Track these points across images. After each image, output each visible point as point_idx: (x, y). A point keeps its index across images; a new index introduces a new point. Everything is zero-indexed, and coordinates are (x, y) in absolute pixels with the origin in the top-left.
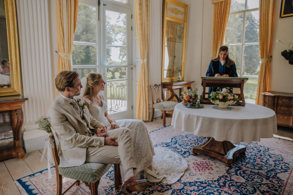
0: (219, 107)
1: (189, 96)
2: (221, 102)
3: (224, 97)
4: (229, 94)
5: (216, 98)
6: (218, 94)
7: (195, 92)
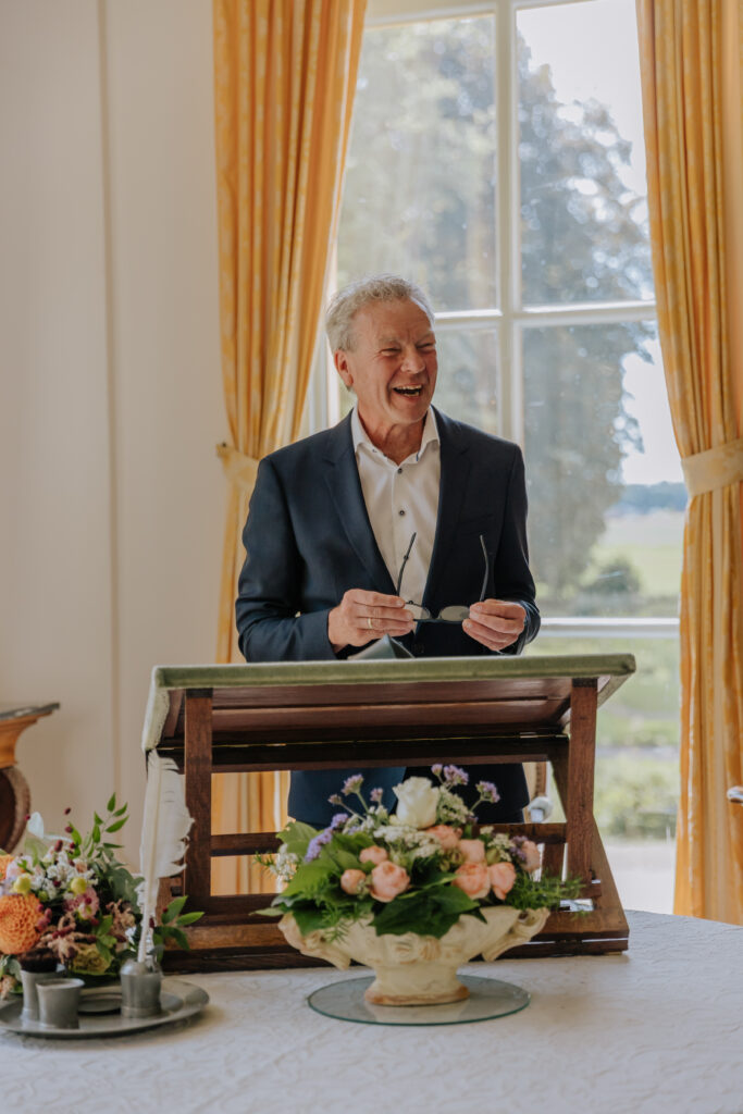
0: (375, 988)
1: (35, 893)
2: (389, 938)
3: (421, 873)
4: (464, 836)
5: (339, 892)
6: (355, 848)
7: (96, 838)
